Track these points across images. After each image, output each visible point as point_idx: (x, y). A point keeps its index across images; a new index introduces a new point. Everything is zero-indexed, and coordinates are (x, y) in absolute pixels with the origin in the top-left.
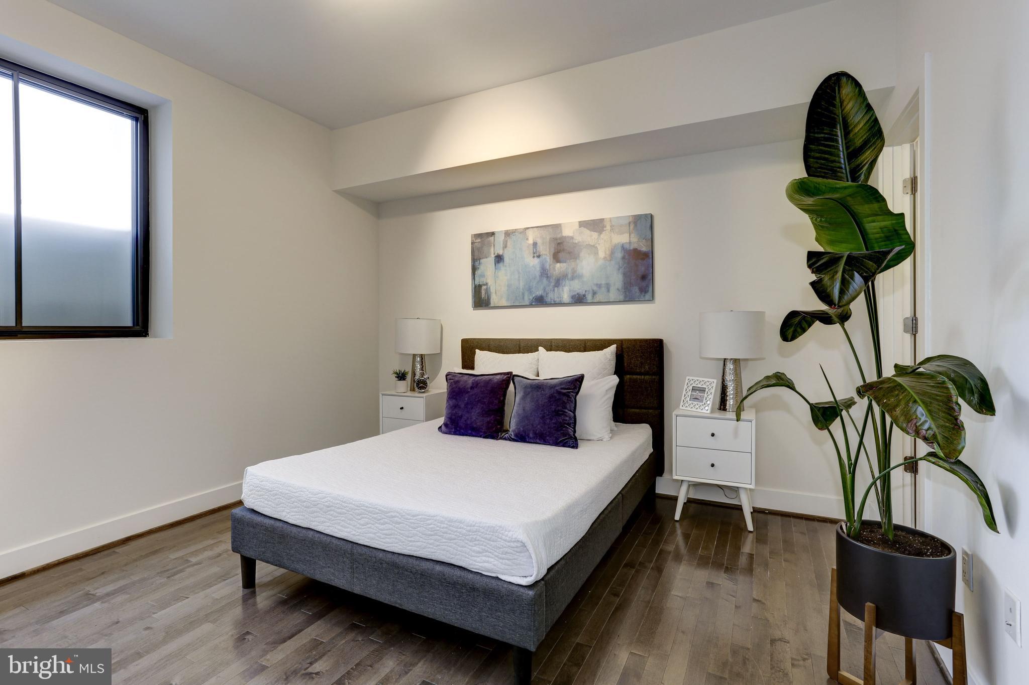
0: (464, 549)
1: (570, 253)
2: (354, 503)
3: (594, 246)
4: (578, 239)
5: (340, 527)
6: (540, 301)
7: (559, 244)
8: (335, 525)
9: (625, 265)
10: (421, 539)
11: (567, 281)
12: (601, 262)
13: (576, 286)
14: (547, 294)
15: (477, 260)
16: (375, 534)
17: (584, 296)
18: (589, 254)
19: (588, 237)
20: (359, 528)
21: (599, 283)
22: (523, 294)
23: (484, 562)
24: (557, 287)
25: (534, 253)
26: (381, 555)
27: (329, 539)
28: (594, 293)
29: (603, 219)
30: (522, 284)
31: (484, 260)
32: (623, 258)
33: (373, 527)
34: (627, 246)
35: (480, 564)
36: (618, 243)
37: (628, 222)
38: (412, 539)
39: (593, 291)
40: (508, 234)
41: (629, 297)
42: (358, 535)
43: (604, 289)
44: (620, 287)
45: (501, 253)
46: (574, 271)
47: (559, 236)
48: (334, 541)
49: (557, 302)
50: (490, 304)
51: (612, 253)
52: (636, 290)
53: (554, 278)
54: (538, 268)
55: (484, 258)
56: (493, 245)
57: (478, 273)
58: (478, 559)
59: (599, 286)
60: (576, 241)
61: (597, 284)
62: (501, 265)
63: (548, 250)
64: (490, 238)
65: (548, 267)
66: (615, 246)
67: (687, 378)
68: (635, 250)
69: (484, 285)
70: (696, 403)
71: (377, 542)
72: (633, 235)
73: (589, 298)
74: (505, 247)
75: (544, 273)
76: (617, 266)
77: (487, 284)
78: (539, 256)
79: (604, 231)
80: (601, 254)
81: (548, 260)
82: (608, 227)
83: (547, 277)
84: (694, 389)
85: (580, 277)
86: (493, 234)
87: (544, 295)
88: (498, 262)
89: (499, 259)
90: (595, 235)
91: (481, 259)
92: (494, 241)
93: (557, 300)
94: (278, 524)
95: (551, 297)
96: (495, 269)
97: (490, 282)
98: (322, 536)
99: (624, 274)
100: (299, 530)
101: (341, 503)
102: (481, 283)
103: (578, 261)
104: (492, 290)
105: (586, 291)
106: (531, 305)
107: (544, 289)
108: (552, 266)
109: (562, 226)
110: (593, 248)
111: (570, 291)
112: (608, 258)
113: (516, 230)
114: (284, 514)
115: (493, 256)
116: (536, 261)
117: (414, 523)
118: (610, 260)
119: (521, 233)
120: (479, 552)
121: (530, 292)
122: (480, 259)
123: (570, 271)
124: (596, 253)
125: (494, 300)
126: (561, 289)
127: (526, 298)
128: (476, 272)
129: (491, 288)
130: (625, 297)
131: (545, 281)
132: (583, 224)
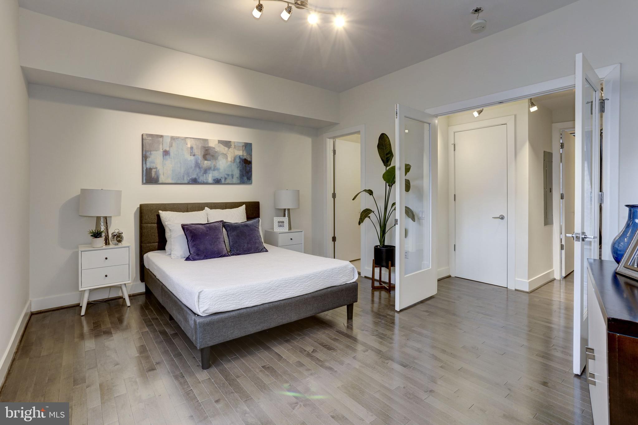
0: (337, 278)
1: (213, 156)
2: (292, 279)
3: (225, 154)
4: (217, 149)
5: (285, 294)
6: (195, 182)
7: (206, 150)
8: (282, 294)
9: (241, 166)
10: (323, 282)
11: (211, 171)
12: (229, 163)
13: (216, 175)
14: (199, 177)
15: (148, 151)
16: (303, 288)
17: (220, 180)
18: (223, 158)
19: (222, 149)
20: (296, 289)
21: (228, 173)
22: (183, 176)
23: (344, 279)
24: (205, 174)
25: (191, 153)
26: (306, 296)
27: (279, 303)
28: (226, 179)
29: (231, 141)
30: (182, 170)
31: (154, 152)
32: (240, 162)
33: (302, 285)
34: (241, 157)
35: (342, 281)
36: (238, 155)
37: (242, 145)
38: (319, 283)
39: (225, 177)
40: (173, 138)
41: (242, 182)
42: (296, 293)
43: (230, 177)
44: (238, 177)
45: (168, 149)
46: (215, 166)
47: (207, 146)
48: (281, 302)
49: (205, 182)
50: (159, 181)
51: (235, 159)
52: (245, 178)
53: (203, 169)
54: (194, 162)
55: (154, 151)
56: (161, 143)
57: (149, 160)
58: (341, 280)
59: (228, 175)
60: (216, 151)
61: (227, 174)
62: (167, 157)
63: (200, 153)
64: (160, 139)
65: (200, 162)
66: (236, 156)
67: (274, 218)
68: (245, 159)
69: (154, 168)
70: (281, 228)
71: (304, 291)
72: (244, 152)
73: (223, 181)
74: (171, 146)
75: (197, 165)
76: (237, 166)
77: (156, 168)
78: (194, 155)
79: (231, 147)
80: (229, 159)
81: (200, 158)
82: (233, 146)
83: (199, 168)
84: (279, 222)
85: (218, 169)
86: (162, 136)
87: (197, 178)
88: (166, 155)
89: (166, 153)
90: (226, 149)
91: (152, 151)
92: (163, 141)
93: (205, 181)
94: (242, 311)
95: (201, 179)
96: (163, 159)
97: (159, 167)
98: (274, 303)
99: (240, 171)
100: (258, 307)
101: (285, 281)
102: (151, 167)
103: (217, 161)
104: (161, 172)
105: (221, 177)
106: (188, 183)
107: (197, 175)
108: (202, 162)
109: (209, 140)
110: (225, 156)
111: (213, 177)
112: (233, 162)
113: (179, 137)
114: (247, 303)
115: (161, 150)
116: (192, 158)
117: (319, 276)
118: (234, 163)
119: (182, 140)
120: (342, 277)
121: (188, 176)
122: (150, 151)
123: (212, 166)
124: (227, 158)
125: (162, 179)
126: (207, 175)
127: (185, 178)
128: (147, 159)
129: (160, 171)
130: (241, 181)
131: (198, 170)
132: (220, 142)
